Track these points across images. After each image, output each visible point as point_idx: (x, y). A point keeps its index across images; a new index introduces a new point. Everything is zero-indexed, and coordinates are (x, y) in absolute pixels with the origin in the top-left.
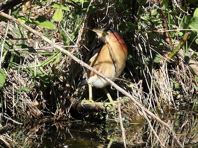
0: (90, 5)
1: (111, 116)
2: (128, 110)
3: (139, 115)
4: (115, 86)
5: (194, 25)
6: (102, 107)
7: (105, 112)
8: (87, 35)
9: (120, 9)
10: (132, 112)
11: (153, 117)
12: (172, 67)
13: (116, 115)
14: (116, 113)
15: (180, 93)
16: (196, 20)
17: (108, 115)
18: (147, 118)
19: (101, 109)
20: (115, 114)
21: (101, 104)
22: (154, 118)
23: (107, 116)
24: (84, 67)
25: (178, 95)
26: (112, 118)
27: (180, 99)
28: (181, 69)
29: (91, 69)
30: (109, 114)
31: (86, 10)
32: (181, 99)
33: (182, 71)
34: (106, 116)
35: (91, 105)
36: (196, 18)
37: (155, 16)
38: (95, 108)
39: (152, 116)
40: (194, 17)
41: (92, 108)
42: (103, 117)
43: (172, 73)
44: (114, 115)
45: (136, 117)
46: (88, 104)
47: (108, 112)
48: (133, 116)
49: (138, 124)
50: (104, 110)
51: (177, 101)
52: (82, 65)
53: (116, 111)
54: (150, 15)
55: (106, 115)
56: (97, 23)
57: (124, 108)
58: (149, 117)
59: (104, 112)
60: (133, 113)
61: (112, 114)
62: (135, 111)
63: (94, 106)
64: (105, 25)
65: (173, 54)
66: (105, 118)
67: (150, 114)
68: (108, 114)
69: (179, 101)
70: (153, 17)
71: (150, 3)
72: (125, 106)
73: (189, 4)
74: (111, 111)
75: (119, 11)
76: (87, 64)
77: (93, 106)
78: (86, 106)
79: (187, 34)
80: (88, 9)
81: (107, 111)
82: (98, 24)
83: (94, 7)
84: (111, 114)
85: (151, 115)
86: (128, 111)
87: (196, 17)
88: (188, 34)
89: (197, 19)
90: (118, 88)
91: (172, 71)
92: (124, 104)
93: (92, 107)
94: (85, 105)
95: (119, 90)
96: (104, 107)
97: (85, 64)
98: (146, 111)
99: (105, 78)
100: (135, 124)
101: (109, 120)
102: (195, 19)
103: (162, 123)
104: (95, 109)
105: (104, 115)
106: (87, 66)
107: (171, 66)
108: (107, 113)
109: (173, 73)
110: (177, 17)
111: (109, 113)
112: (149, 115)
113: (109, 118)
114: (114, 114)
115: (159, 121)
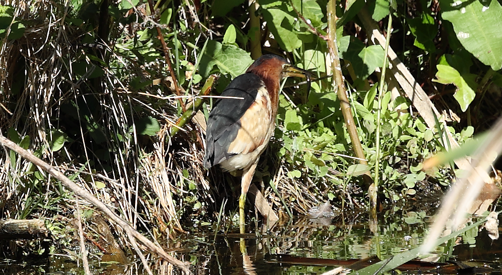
0: (13, 22)
1: (60, 248)
2: (96, 235)
3: (118, 246)
4: (70, 185)
5: (224, 60)
6: (42, 228)
7: (48, 240)
8: (8, 84)
9: (74, 30)
10: (103, 240)
11: (150, 247)
12: (182, 146)
13: (70, 246)
14: (71, 242)
15: (199, 200)
16: (229, 49)
17: (53, 245)
18: (138, 249)
19: (40, 234)
20: (69, 244)
21: (39, 222)
22: (152, 250)
23: (52, 249)
24: (6, 147)
25: (196, 203)
26: (62, 252)
27: (200, 212)
28: (201, 150)
29: (21, 151)
30: (56, 243)
31: (6, 32)
32: (202, 212)
33: (202, 154)
34: (49, 249)
35: (18, 225)
36: (230, 45)
37: (144, 43)
38: (27, 230)
39: (148, 246)
40: (224, 43)
41: (22, 231)
42: (43, 251)
43: (182, 158)
44: (67, 245)
45: (111, 250)
46: (13, 223)
47: (54, 239)
48: (106, 248)
49: (117, 263)
50: (46, 235)
51: (193, 215)
52: (3, 145)
53: (71, 238)
54: (136, 42)
55: (51, 246)
56: (29, 58)
57: (86, 230)
58: (143, 247)
59: (45, 240)
60: (105, 240)
61: (62, 245)
62: (108, 237)
63: (24, 226)
64: (44, 62)
65: (184, 119)
66: (47, 251)
67: (143, 242)
68: (55, 245)
69: (197, 215)
70: (141, 45)
71: (138, 14)
72: (89, 227)
73: (213, 17)
74: (60, 238)
75: (72, 32)
76: (13, 143)
77: (23, 228)
78: (9, 227)
79: (212, 79)
80: (10, 30)
81: (51, 239)
82: (29, 61)
83: (21, 26)
84: (60, 243)
85: (146, 244)
86: (94, 238)
87: (228, 43)
88: (214, 78)
89: (231, 47)
90: (77, 190)
91: (183, 155)
92: (86, 224)
93: (20, 228)
94: (8, 225)
95: (78, 193)
96: (45, 229)
97: (8, 141)
98: (135, 235)
99: (50, 169)
100: (111, 262)
101: (56, 256)
102: (227, 47)
103: (170, 259)
104: (28, 232)
105: (46, 246)
106: (13, 145)
107: (181, 144)
108: (52, 242)
109: (184, 158)
110: (189, 44)
111: (56, 241)
112: (141, 243)
113: (56, 251)
114: (65, 244)
115: (163, 256)
